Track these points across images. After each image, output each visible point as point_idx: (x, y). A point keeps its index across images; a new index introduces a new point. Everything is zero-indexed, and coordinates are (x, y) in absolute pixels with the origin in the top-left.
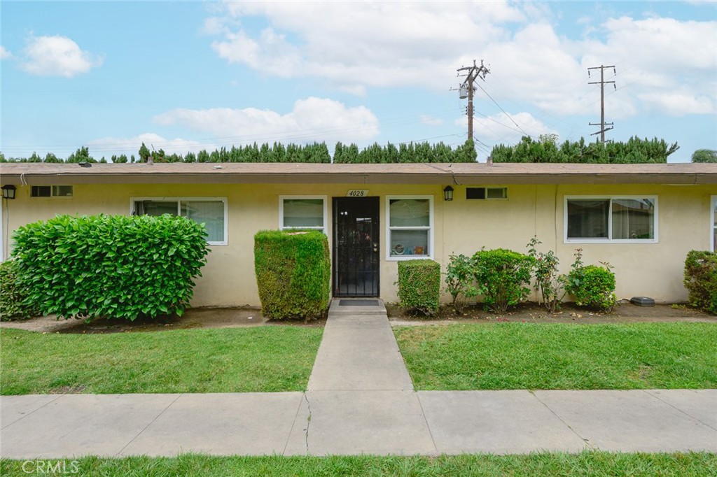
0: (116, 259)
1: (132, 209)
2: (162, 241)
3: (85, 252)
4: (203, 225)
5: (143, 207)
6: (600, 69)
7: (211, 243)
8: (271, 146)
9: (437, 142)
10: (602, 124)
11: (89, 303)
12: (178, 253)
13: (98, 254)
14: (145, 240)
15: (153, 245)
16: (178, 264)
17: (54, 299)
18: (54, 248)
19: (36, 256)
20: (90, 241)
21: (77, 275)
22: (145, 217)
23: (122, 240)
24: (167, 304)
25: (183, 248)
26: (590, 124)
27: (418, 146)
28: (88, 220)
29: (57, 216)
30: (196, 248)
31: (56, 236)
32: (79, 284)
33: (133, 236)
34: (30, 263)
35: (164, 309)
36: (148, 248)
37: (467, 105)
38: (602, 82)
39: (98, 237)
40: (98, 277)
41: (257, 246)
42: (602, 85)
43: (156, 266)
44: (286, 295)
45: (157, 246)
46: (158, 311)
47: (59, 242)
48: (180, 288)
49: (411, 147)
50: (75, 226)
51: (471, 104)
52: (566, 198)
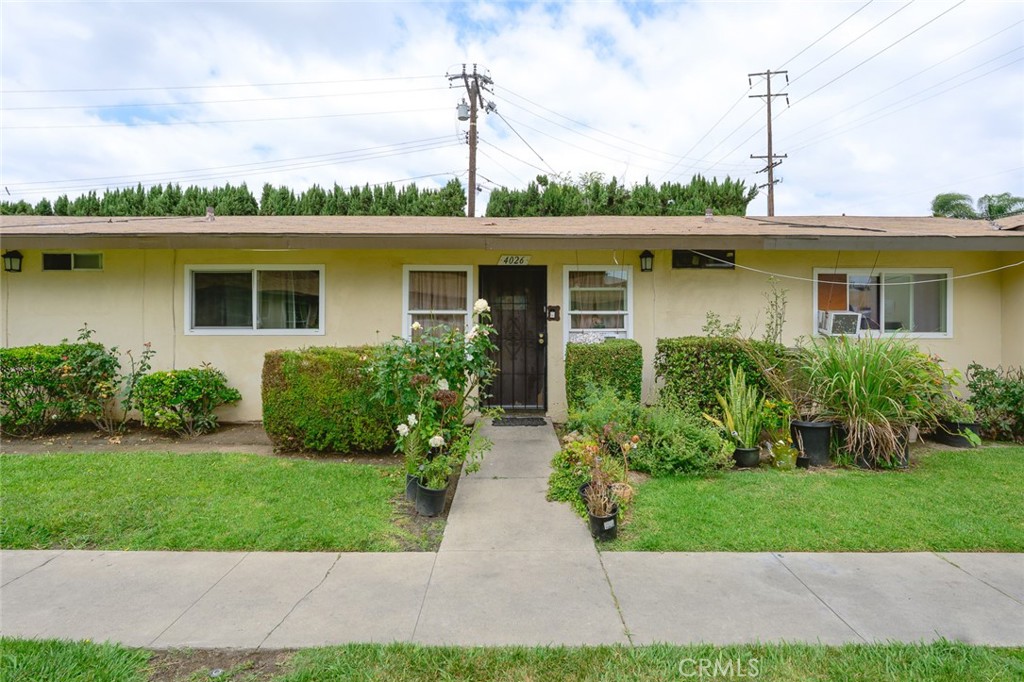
6: (766, 76)
8: (164, 189)
9: (409, 184)
10: (770, 157)
26: (752, 157)
27: (377, 189)
37: (468, 129)
38: (769, 95)
42: (769, 100)
51: (473, 128)
52: (188, 269)
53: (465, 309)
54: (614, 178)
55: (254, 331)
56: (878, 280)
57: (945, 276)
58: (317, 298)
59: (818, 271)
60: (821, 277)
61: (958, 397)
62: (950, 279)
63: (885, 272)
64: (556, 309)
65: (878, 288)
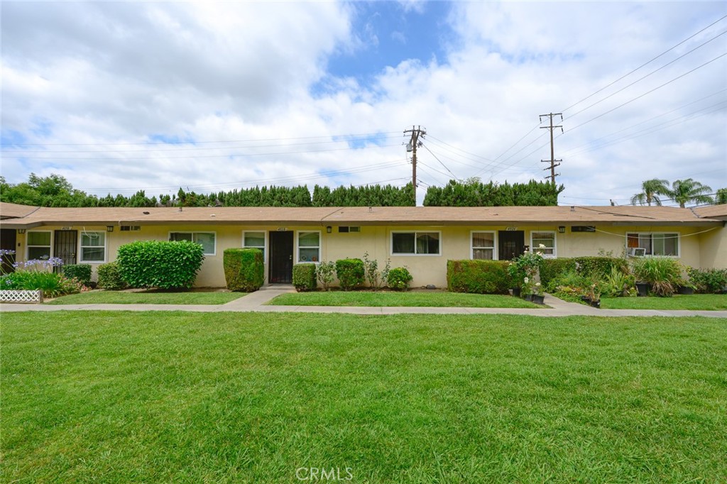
0: (160, 260)
1: (169, 237)
2: (181, 253)
3: (148, 257)
4: (201, 245)
5: (175, 236)
6: (550, 116)
7: (205, 254)
8: (268, 188)
9: (386, 184)
10: (552, 161)
11: (148, 280)
12: (188, 258)
13: (153, 258)
14: (173, 253)
15: (177, 255)
16: (188, 263)
17: (133, 278)
18: (135, 255)
19: (127, 258)
20: (150, 253)
21: (144, 268)
22: (174, 242)
23: (164, 252)
24: (183, 282)
25: (190, 256)
26: (542, 161)
27: (372, 188)
28: (149, 243)
29: (135, 242)
30: (197, 256)
31: (136, 250)
32: (145, 272)
33: (168, 250)
34: (125, 262)
35: (181, 284)
36: (175, 256)
37: (412, 156)
38: (551, 127)
39: (153, 251)
40: (153, 268)
41: (224, 256)
42: (551, 129)
43: (178, 264)
44: (237, 279)
45: (179, 255)
46: (179, 285)
47: (137, 253)
48: (188, 274)
49: (367, 188)
50: (144, 245)
51: (415, 156)
52: (391, 232)
53: (493, 246)
54: (491, 182)
55: (415, 254)
56: (651, 236)
57: (677, 235)
58: (438, 241)
59: (627, 233)
60: (629, 235)
61: (685, 278)
62: (679, 237)
63: (653, 233)
64: (528, 247)
65: (651, 240)
